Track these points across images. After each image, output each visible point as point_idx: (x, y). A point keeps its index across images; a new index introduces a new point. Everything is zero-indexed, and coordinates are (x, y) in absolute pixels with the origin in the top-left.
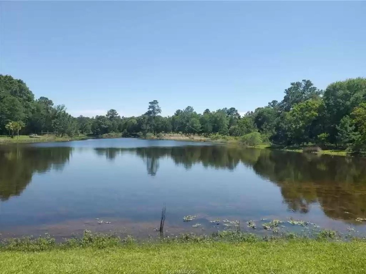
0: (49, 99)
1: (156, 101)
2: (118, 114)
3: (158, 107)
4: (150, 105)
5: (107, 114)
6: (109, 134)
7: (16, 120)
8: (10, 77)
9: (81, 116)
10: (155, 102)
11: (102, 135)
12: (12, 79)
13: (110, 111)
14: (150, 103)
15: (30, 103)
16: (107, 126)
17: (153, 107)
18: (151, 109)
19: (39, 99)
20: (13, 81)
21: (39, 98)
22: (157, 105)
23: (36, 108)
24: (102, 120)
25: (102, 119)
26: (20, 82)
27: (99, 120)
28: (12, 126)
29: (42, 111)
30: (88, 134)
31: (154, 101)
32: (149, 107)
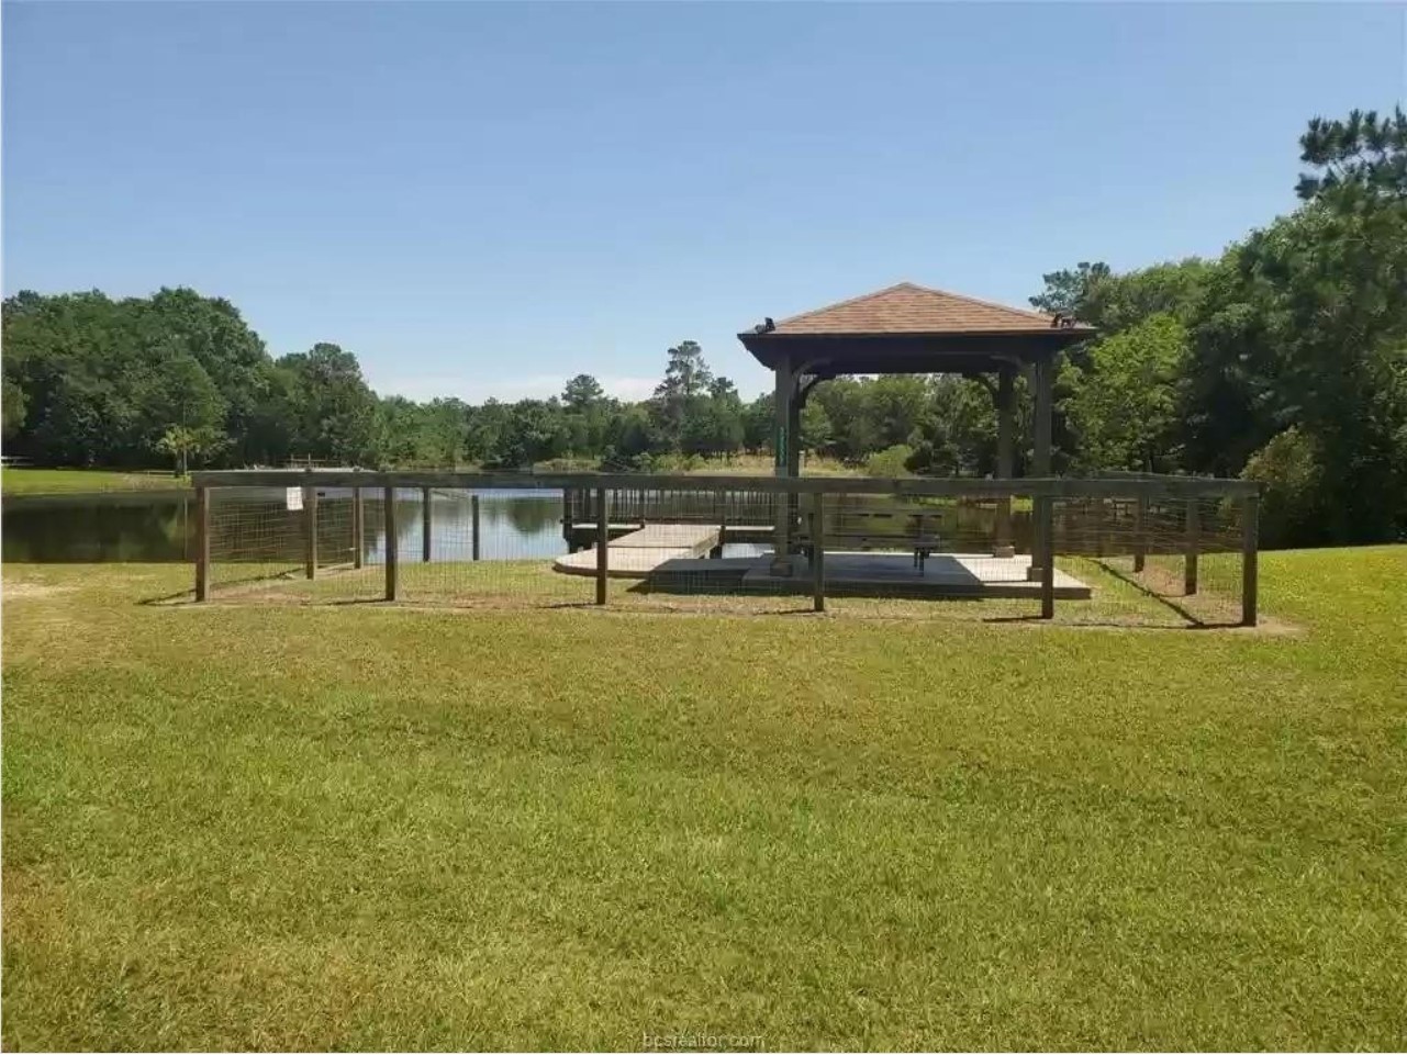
0: (345, 350)
1: (692, 343)
2: (601, 391)
3: (701, 363)
4: (670, 357)
5: (566, 392)
6: (556, 460)
7: (195, 424)
8: (190, 292)
9: (492, 400)
10: (690, 348)
11: (531, 464)
12: (196, 299)
13: (576, 380)
14: (671, 351)
15: (250, 372)
16: (548, 435)
17: (686, 367)
18: (676, 374)
19: (311, 352)
20: (196, 305)
21: (312, 348)
22: (698, 359)
23: (270, 385)
24: (532, 416)
25: (529, 412)
26: (220, 305)
27: (521, 417)
28: (174, 444)
29: (291, 394)
30: (490, 464)
31: (685, 343)
32: (668, 366)
